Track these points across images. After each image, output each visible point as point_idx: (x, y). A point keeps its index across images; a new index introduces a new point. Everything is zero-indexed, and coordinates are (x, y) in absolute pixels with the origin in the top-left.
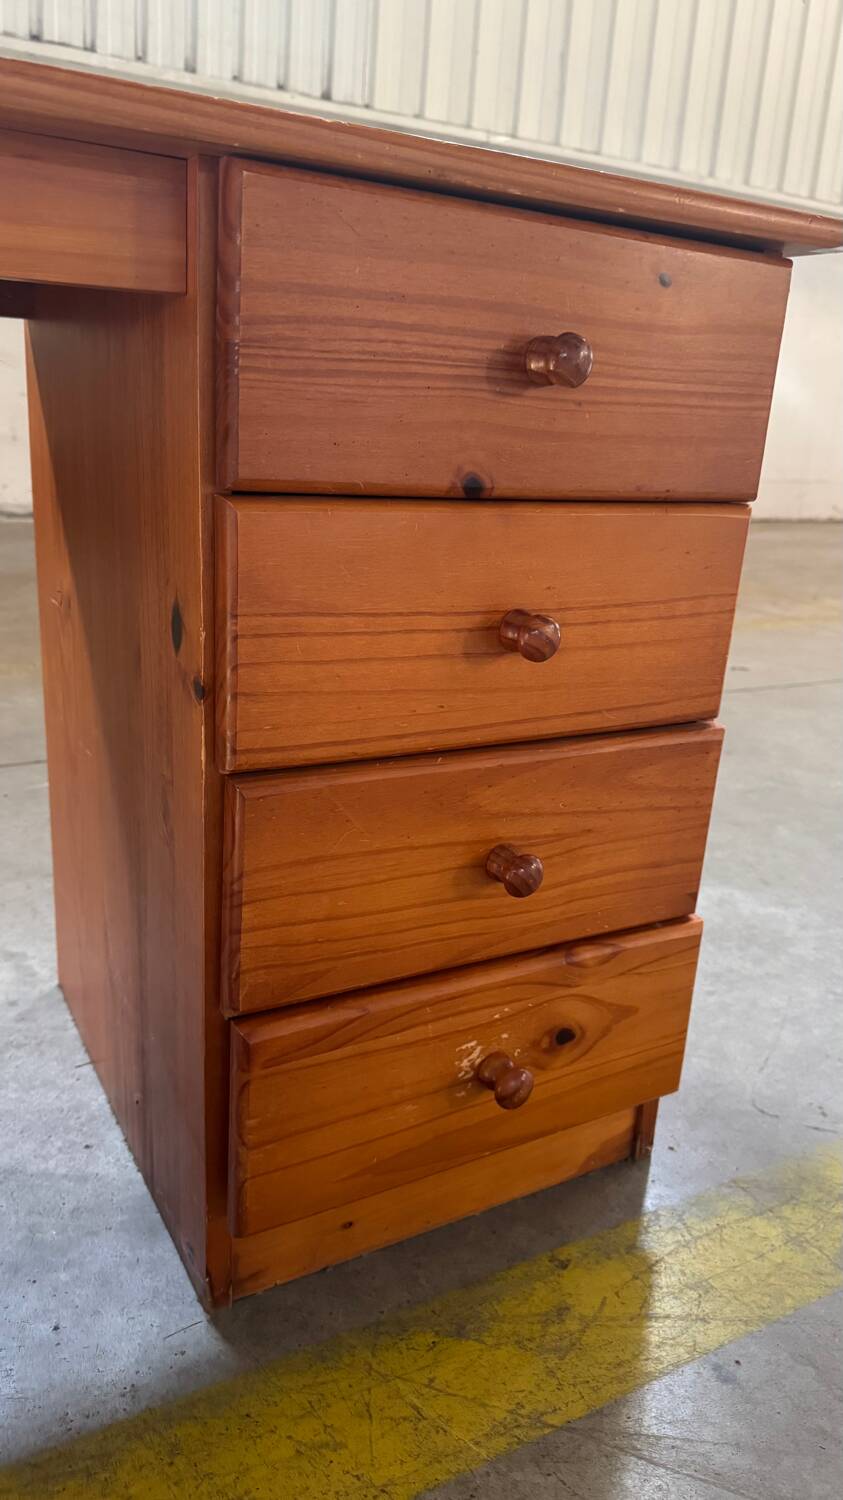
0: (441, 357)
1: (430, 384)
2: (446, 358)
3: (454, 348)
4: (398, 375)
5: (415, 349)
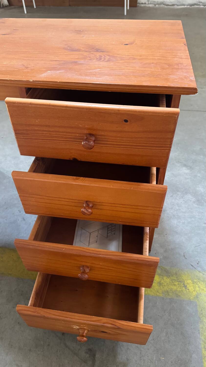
0: (61, 137)
1: (60, 142)
2: (63, 137)
3: (65, 135)
4: (51, 140)
5: (55, 135)
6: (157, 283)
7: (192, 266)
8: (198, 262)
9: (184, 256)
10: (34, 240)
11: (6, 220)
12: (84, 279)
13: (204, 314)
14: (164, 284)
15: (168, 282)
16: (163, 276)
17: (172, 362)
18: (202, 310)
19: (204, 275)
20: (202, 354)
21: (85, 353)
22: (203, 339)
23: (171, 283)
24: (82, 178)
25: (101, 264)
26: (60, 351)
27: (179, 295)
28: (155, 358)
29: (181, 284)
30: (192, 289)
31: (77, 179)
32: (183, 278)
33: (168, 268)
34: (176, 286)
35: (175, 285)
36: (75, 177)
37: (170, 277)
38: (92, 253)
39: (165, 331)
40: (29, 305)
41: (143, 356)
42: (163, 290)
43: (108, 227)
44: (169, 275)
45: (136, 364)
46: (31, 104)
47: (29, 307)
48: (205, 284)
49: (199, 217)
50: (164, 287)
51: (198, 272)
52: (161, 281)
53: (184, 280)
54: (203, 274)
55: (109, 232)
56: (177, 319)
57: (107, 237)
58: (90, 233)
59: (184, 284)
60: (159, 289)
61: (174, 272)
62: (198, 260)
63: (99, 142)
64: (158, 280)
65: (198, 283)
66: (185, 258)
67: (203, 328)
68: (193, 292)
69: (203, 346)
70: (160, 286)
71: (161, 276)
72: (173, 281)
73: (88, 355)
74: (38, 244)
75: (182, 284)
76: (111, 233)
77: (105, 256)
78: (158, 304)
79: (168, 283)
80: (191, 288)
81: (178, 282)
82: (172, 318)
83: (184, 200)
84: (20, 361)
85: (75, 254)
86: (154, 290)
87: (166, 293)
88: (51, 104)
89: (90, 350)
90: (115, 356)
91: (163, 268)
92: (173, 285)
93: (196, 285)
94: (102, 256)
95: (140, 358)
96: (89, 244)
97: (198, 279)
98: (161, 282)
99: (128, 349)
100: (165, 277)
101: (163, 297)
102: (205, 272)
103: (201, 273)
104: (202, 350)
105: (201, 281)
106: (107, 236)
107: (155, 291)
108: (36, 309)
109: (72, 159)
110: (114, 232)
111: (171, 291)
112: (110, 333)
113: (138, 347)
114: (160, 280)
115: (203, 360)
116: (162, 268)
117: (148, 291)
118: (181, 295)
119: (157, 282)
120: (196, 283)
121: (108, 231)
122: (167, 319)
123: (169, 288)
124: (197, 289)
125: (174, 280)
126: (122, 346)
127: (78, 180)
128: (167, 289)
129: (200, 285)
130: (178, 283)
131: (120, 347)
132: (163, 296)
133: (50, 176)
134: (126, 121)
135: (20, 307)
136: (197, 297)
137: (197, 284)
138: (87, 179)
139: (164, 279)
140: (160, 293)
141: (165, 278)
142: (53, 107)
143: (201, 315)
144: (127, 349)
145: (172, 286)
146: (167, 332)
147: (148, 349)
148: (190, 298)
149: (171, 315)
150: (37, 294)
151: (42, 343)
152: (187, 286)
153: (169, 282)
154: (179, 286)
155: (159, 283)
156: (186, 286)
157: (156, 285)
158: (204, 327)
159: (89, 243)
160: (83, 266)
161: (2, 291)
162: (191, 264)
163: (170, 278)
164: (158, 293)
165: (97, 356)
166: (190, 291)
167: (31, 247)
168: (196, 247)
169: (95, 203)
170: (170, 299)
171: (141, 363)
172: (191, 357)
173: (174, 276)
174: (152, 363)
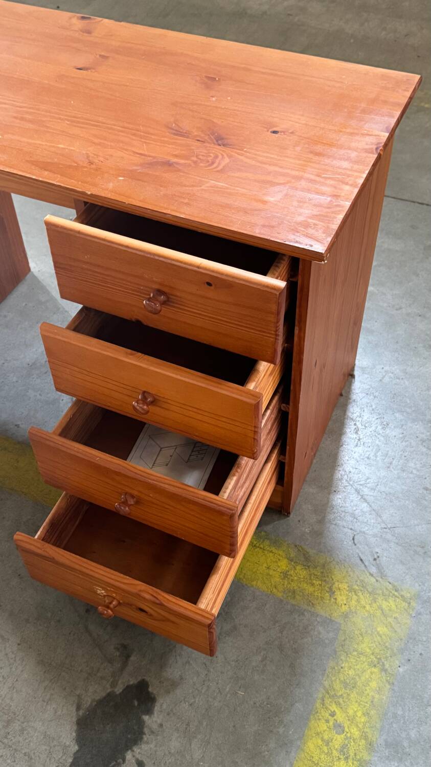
6: (281, 573)
7: (361, 560)
8: (376, 557)
9: (353, 539)
10: (60, 435)
11: (40, 395)
12: (122, 513)
13: (346, 647)
14: (291, 578)
15: (302, 577)
16: (297, 563)
17: (255, 703)
18: (344, 640)
19: (378, 583)
20: (314, 707)
21: (115, 648)
22: (326, 685)
23: (307, 579)
24: (140, 354)
25: (151, 495)
26: (74, 635)
27: (312, 603)
28: (228, 690)
29: (324, 586)
30: (342, 600)
31: (131, 354)
32: (333, 577)
33: (312, 552)
34: (314, 587)
35: (313, 585)
36: (129, 351)
37: (309, 568)
38: (139, 475)
39: (262, 654)
40: (36, 537)
41: (209, 680)
42: (287, 587)
43: (195, 445)
44: (309, 565)
45: (194, 688)
46: (79, 232)
47: (35, 540)
48: (371, 599)
49: (418, 473)
50: (291, 582)
51: (368, 574)
52: (289, 571)
53: (334, 580)
54: (377, 581)
55: (194, 453)
56: (292, 642)
57: (188, 461)
58: (161, 448)
59: (330, 588)
60: (281, 583)
61: (322, 561)
62: (377, 553)
63: (172, 304)
64: (284, 568)
65: (358, 592)
66: (354, 542)
67: (334, 668)
68: (341, 606)
69: (320, 696)
70: (284, 578)
71: (293, 563)
72: (312, 578)
73: (118, 654)
74: (61, 442)
75: (328, 587)
76: (197, 457)
77: (156, 482)
78: (268, 606)
79: (300, 578)
80: (341, 598)
81: (321, 580)
82: (284, 636)
83: (404, 432)
84: (8, 632)
85: (113, 469)
86: (271, 582)
87: (290, 594)
88: (106, 238)
89: (125, 647)
90: (162, 667)
91: (302, 549)
92: (310, 583)
93: (354, 596)
94: (152, 482)
95: (204, 681)
96: (153, 465)
97: (363, 587)
98: (288, 573)
99: (188, 662)
100: (300, 566)
101: (282, 598)
102: (382, 578)
103: (374, 577)
104: (317, 702)
105: (368, 591)
106: (189, 459)
107: (271, 585)
108: (43, 546)
109: (134, 320)
110: (202, 456)
111: (301, 594)
112: (151, 615)
113: (206, 665)
114: (287, 569)
115: (312, 717)
116: (300, 549)
117: (257, 582)
118: (317, 605)
119: (280, 571)
120: (355, 592)
121: (192, 451)
122: (275, 637)
123: (299, 588)
124: (353, 603)
125: (315, 575)
126: (179, 656)
127: (131, 357)
128: (295, 588)
129: (362, 597)
130: (320, 583)
131: (176, 656)
132: (283, 596)
133: (95, 341)
134: (209, 284)
135: (19, 536)
136: (346, 616)
137: (356, 595)
138: (146, 357)
139: (296, 569)
140: (278, 591)
141: (300, 568)
142: (109, 244)
143: (341, 648)
144: (186, 663)
145: (305, 585)
146: (265, 656)
147: (222, 673)
148: (332, 614)
149: (285, 632)
150: (53, 525)
151: (49, 615)
152: (336, 593)
153: (304, 576)
154: (320, 588)
155: (283, 573)
156: (334, 592)
157: (277, 576)
158: (336, 668)
159: (154, 463)
160: (126, 494)
161: (4, 518)
162: (360, 557)
163: (308, 571)
164: (274, 590)
165: (132, 658)
166: (337, 602)
167: (52, 444)
168: (386, 528)
169: (157, 398)
170: (293, 605)
171: (202, 689)
172: (292, 705)
173: (318, 568)
174: (221, 694)
